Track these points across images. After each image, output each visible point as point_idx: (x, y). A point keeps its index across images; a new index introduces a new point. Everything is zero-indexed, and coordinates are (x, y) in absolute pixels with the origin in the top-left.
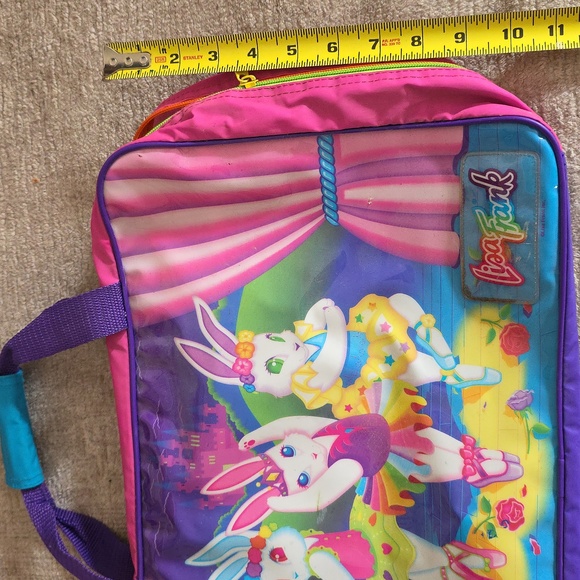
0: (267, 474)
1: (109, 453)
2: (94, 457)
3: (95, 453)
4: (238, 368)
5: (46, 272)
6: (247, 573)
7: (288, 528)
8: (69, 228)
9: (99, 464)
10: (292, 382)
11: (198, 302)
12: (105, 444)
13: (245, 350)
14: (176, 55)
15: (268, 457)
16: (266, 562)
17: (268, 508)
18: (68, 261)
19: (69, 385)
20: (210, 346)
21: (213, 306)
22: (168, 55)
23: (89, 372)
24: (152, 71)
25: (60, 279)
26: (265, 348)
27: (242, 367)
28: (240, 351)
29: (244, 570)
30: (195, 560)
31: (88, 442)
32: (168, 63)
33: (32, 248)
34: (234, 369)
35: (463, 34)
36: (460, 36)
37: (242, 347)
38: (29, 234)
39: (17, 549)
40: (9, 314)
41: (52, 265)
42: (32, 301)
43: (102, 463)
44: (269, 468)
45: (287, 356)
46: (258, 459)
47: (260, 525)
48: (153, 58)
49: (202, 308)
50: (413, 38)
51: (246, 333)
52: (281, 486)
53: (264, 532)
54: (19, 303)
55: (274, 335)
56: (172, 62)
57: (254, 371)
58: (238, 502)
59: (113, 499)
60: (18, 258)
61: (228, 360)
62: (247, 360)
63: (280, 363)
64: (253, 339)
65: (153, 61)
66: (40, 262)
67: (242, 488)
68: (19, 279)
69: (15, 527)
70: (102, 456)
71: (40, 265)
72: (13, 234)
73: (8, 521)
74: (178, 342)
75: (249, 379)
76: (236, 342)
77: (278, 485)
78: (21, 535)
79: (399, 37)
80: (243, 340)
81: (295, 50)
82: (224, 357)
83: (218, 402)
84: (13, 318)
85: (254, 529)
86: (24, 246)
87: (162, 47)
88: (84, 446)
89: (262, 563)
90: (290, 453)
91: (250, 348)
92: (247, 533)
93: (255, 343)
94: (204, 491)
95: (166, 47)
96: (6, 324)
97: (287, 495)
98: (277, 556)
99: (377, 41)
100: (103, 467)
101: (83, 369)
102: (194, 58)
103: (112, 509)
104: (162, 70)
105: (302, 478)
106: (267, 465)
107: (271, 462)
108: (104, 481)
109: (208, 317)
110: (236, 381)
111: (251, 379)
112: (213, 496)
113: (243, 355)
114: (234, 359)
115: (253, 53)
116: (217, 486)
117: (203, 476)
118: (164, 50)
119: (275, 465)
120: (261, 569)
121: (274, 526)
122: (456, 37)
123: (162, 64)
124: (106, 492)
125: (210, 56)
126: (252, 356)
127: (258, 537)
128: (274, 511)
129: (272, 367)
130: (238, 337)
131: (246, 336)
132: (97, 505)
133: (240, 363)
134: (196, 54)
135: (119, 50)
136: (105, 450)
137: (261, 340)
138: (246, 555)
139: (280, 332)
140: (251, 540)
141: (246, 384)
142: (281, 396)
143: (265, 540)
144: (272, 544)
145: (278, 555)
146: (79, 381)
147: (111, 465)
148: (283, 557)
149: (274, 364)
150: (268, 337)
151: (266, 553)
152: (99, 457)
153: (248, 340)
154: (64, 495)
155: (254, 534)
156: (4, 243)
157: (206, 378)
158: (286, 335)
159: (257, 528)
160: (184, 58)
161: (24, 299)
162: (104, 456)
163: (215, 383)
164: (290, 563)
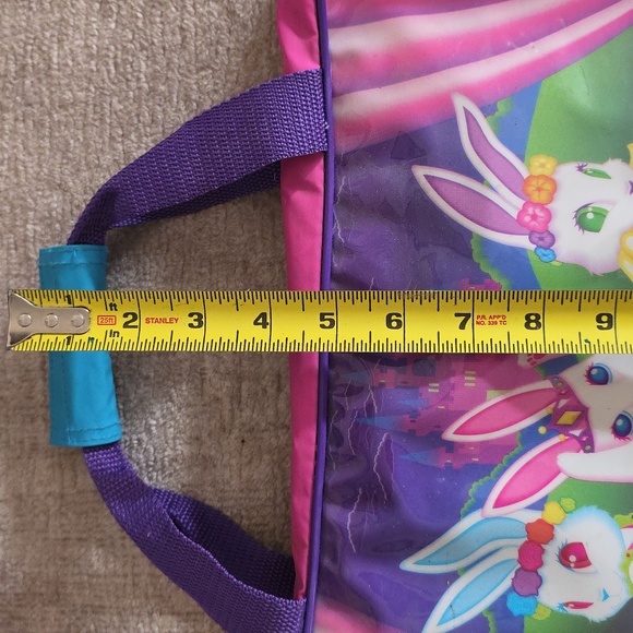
0: (558, 413)
1: (244, 394)
2: (217, 400)
3: (220, 394)
4: (527, 219)
5: (163, 88)
6: (513, 589)
7: (594, 508)
8: (210, 13)
9: (226, 413)
10: (621, 249)
11: (461, 104)
12: (240, 379)
13: (539, 189)
14: (134, 314)
15: (563, 382)
16: (551, 569)
17: (558, 472)
18: (202, 69)
19: (187, 276)
20: (480, 179)
21: (487, 110)
22: (119, 315)
23: (223, 255)
24: (91, 339)
25: (187, 99)
26: (574, 188)
27: (534, 217)
28: (531, 189)
29: (507, 584)
30: (417, 563)
31: (210, 373)
32: (119, 327)
33: (143, 48)
34: (519, 220)
35: (609, 316)
36: (604, 318)
37: (534, 182)
38: (140, 24)
39: (64, 559)
40: (92, 157)
41: (175, 76)
42: (133, 137)
43: (232, 410)
44: (563, 402)
45: (613, 203)
46: (547, 384)
47: (544, 500)
48: (94, 316)
49: (468, 114)
50: (528, 317)
51: (543, 160)
52: (583, 434)
53: (552, 513)
54: (112, 138)
55: (591, 166)
56: (126, 325)
57: (554, 226)
58: (506, 458)
59: (244, 474)
60: (116, 65)
61: (510, 203)
62: (542, 206)
63: (601, 215)
64: (554, 171)
65: (94, 321)
66: (155, 71)
67: (514, 435)
68: (115, 100)
69: (64, 521)
70: (232, 398)
71: (154, 77)
72: (113, 26)
73: (52, 510)
74: (420, 172)
75: (545, 239)
76: (525, 175)
77: (577, 433)
78: (74, 535)
79: (505, 313)
80: (538, 171)
81: (332, 321)
82: (503, 198)
83: (487, 276)
84: (99, 166)
85: (534, 507)
86: (130, 46)
87: (109, 301)
88: (203, 380)
89: (542, 571)
90: (601, 377)
91: (548, 186)
92: (521, 514)
93: (557, 177)
94: (450, 435)
95: (117, 302)
96: (85, 174)
97: (592, 451)
98: (573, 558)
99: (467, 316)
100: (233, 418)
101: (213, 251)
102: (163, 321)
103: (241, 491)
104: (109, 339)
105: (620, 423)
106: (560, 396)
107: (568, 392)
108: (231, 442)
109: (478, 129)
110: (521, 241)
111: (548, 240)
112: (462, 445)
113: (536, 197)
114: (519, 203)
115: (263, 321)
116: (473, 427)
117: (452, 407)
118: (113, 306)
119: (576, 398)
120: (541, 581)
121: (568, 503)
122: (599, 319)
123: (109, 328)
124: (233, 462)
125: (191, 320)
126: (551, 199)
127: (540, 521)
128: (571, 479)
129: (587, 220)
130: (529, 167)
131: (543, 166)
132: (214, 484)
133: (530, 210)
134: (168, 315)
135: (37, 301)
136: (239, 389)
137: (568, 174)
138: (515, 555)
139: (602, 161)
140: (529, 527)
141: (539, 247)
142: (599, 272)
143: (552, 527)
144: (564, 536)
145: (575, 556)
146: (204, 270)
147: (247, 413)
148: (583, 561)
149: (590, 216)
150: (580, 169)
151: (552, 552)
152: (226, 400)
153: (546, 172)
154: (159, 465)
155: (533, 516)
156: (95, 40)
157: (469, 233)
158: (613, 166)
159: (539, 506)
160: (148, 321)
161: (121, 132)
162: (236, 398)
163: (485, 242)
164: (596, 572)
